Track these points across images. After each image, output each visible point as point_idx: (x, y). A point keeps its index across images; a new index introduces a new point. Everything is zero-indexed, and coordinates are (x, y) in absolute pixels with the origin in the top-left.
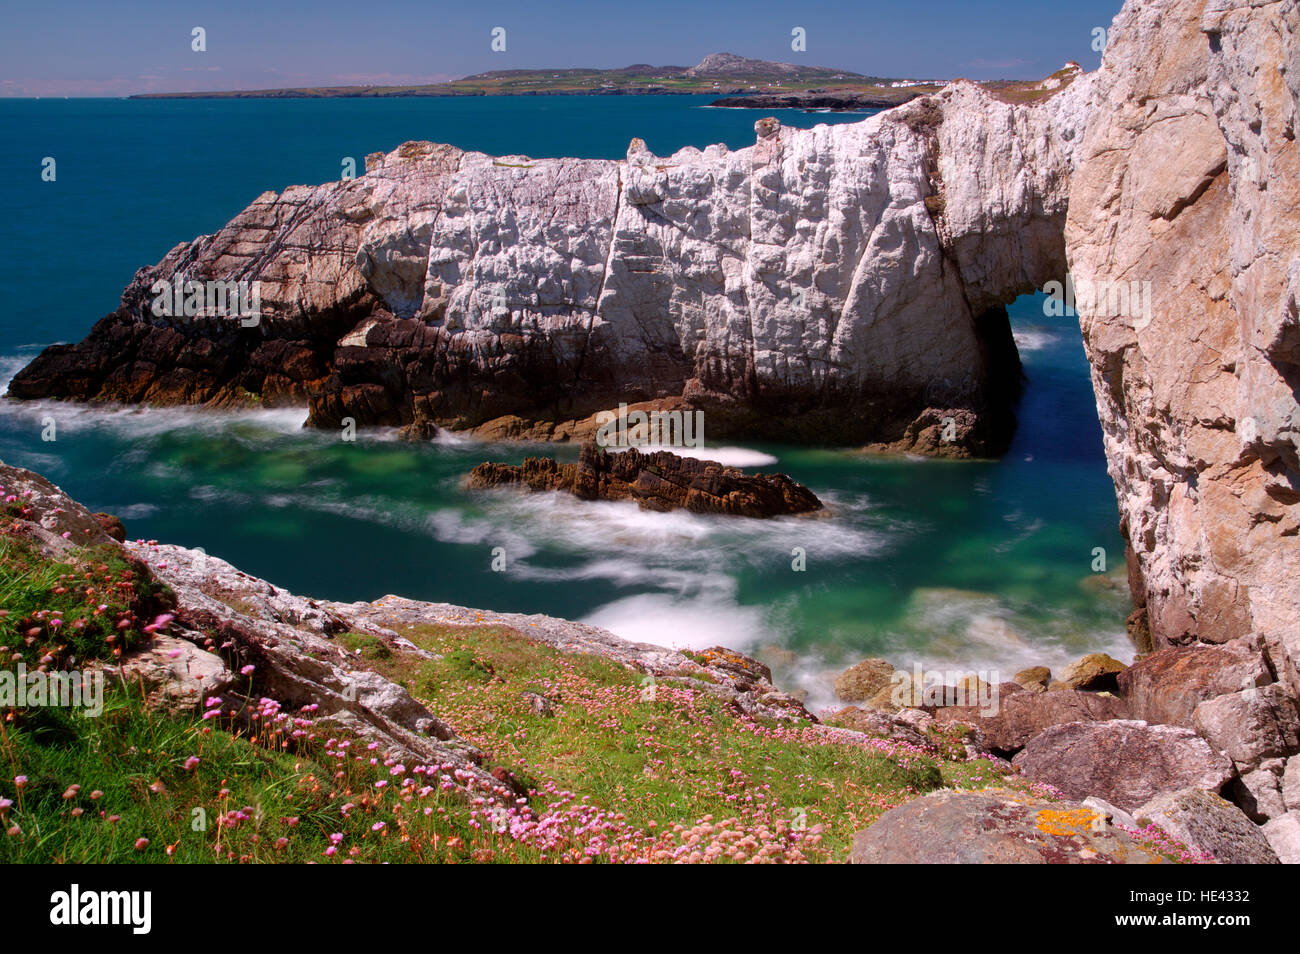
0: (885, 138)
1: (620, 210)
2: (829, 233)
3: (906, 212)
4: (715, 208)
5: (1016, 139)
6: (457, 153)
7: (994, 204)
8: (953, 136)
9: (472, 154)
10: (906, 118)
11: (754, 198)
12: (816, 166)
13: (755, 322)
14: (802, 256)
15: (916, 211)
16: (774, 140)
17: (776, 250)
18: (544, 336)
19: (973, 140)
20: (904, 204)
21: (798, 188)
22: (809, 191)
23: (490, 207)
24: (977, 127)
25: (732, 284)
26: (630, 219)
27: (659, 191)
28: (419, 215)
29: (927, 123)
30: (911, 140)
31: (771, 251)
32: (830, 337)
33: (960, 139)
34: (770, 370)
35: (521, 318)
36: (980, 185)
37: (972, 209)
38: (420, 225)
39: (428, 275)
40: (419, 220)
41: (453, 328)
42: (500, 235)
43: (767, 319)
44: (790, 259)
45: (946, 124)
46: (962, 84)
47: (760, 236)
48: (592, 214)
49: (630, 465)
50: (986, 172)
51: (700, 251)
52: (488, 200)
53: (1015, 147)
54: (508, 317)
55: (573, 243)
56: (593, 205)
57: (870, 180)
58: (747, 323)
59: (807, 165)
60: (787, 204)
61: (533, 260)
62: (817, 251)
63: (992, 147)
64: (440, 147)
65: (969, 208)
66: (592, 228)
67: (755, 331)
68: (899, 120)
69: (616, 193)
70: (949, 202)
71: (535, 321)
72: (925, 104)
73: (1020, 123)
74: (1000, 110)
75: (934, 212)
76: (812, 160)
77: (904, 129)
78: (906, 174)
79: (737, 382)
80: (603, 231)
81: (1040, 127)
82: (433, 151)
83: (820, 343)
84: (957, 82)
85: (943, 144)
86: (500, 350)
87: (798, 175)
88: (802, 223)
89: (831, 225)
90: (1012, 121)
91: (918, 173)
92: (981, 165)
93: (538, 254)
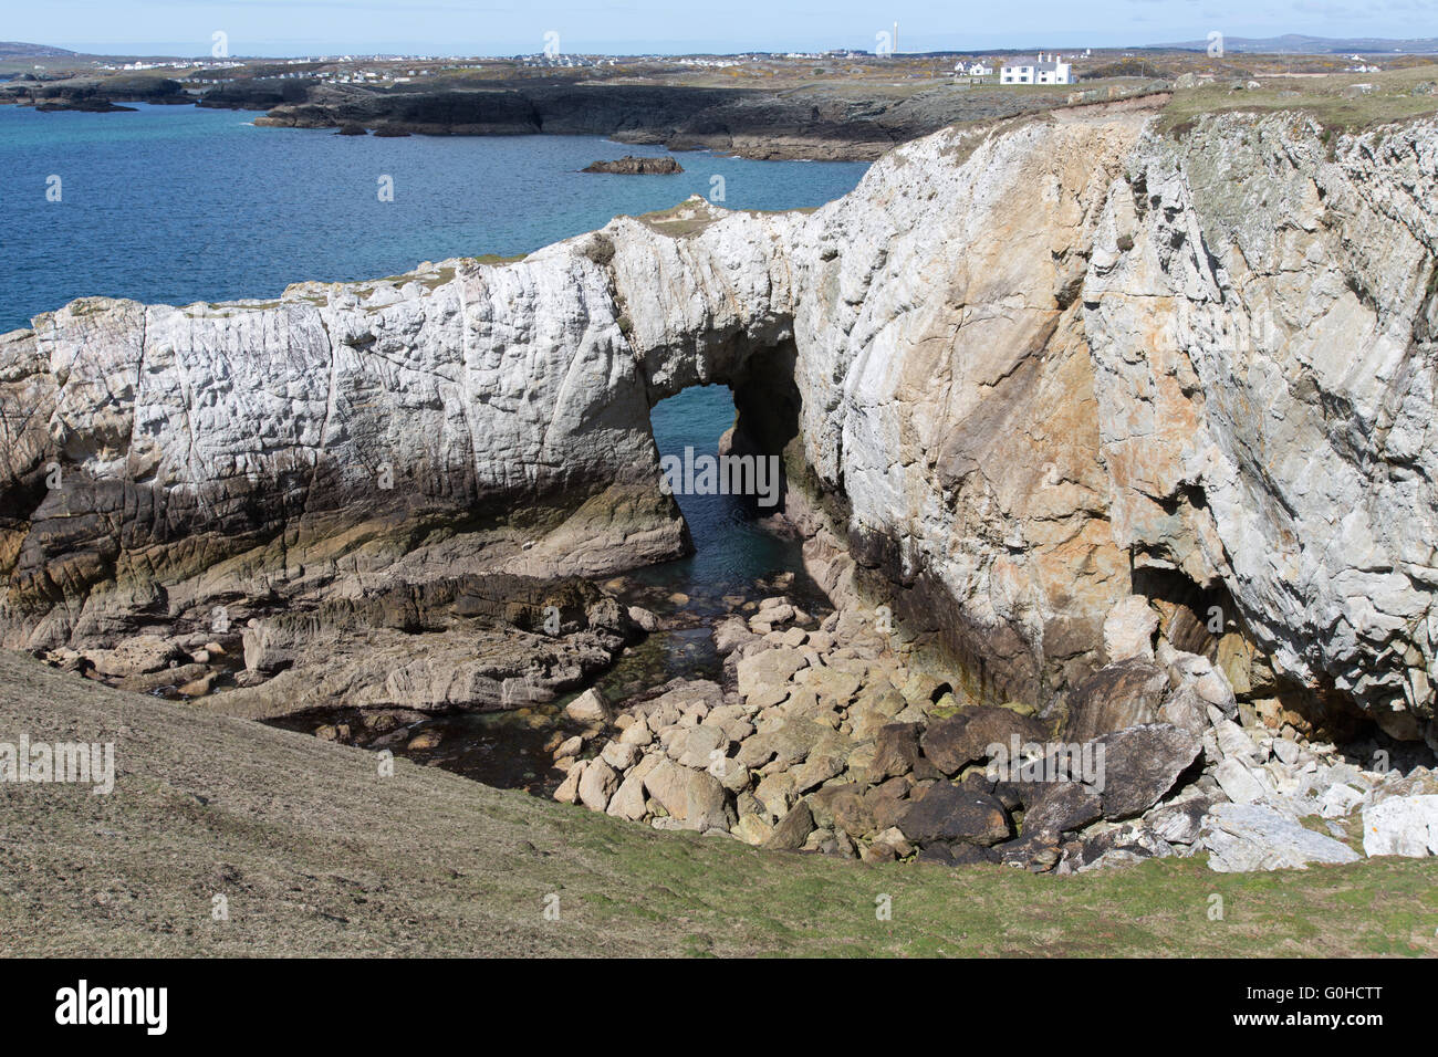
0: (578, 273)
1: (334, 352)
2: (539, 357)
3: (607, 333)
4: (429, 342)
5: (686, 269)
6: (138, 308)
7: (677, 322)
8: (629, 266)
9: (157, 307)
10: (587, 253)
11: (467, 332)
12: (525, 301)
13: (476, 439)
14: (516, 376)
15: (613, 332)
16: (477, 277)
17: (493, 374)
18: (270, 478)
19: (650, 269)
20: (603, 327)
21: (509, 320)
22: (520, 322)
23: (204, 362)
24: (651, 259)
25: (452, 406)
26: (346, 359)
27: (375, 332)
28: (117, 376)
29: (603, 255)
30: (596, 271)
31: (487, 376)
32: (542, 443)
33: (638, 268)
34: (491, 477)
35: (247, 464)
36: (664, 308)
37: (658, 327)
38: (122, 386)
39: (136, 435)
40: (119, 382)
41: (174, 483)
42: (216, 388)
43: (487, 435)
44: (504, 382)
45: (618, 255)
46: (625, 220)
47: (476, 365)
48: (308, 358)
49: (443, 592)
50: (666, 295)
51: (419, 382)
52: (200, 356)
53: (687, 274)
54: (234, 465)
55: (294, 388)
56: (306, 350)
57: (577, 311)
58: (469, 440)
59: (516, 300)
60: (499, 334)
61: (254, 408)
62: (529, 372)
63: (668, 274)
64: (119, 302)
65: (656, 325)
66: (311, 372)
67: (477, 446)
68: (583, 255)
69: (325, 335)
70: (635, 321)
71: (261, 465)
72: (598, 238)
73: (685, 253)
74: (667, 243)
75: (626, 331)
76: (521, 295)
77: (588, 263)
78: (601, 301)
79: (457, 492)
80: (322, 372)
81: (703, 258)
82: (112, 309)
83: (533, 448)
84: (620, 217)
85: (620, 273)
86: (227, 497)
87: (508, 309)
88: (514, 349)
89: (539, 349)
90: (678, 252)
91: (608, 300)
92: (660, 289)
93: (259, 402)
